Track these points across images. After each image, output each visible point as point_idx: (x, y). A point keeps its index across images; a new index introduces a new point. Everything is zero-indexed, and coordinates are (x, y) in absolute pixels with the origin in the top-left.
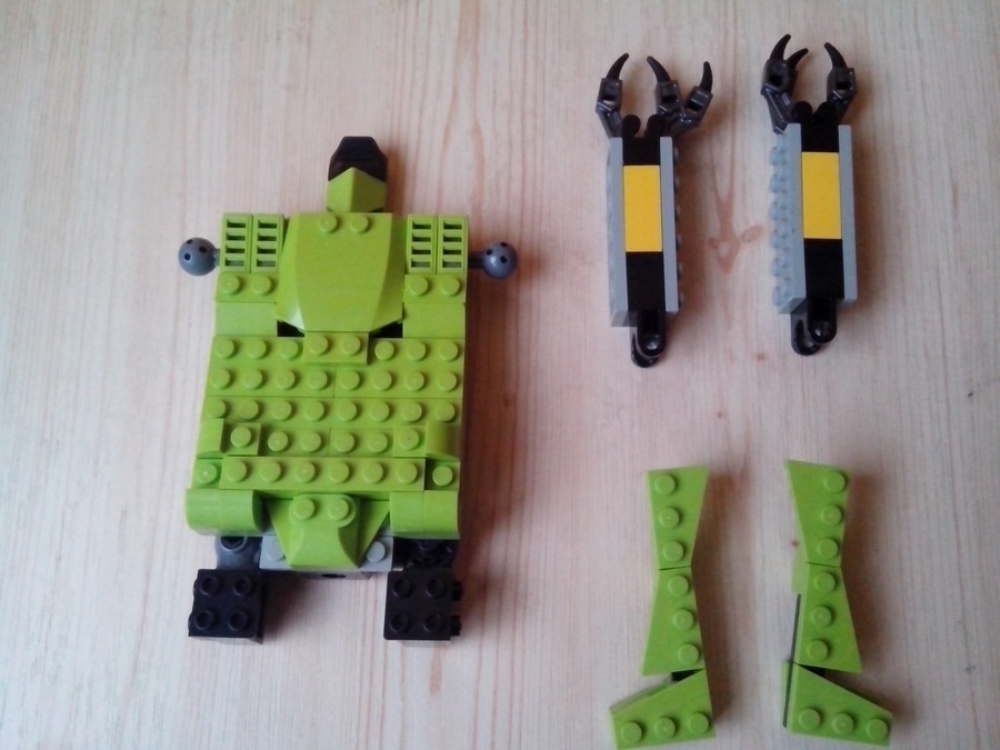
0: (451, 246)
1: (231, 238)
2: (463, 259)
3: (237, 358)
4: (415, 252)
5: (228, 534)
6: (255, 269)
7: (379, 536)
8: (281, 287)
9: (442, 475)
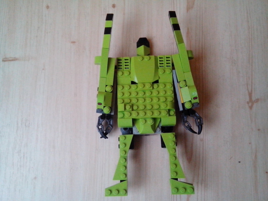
0: (168, 62)
1: (119, 63)
2: (171, 65)
3: (123, 90)
4: (160, 64)
5: (124, 128)
6: (125, 69)
7: (158, 126)
8: (131, 73)
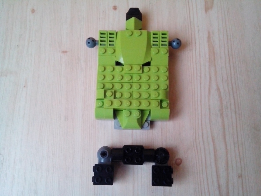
0: (164, 40)
1: (101, 37)
2: (167, 43)
3: (105, 72)
4: (154, 41)
6: (109, 46)
7: (146, 121)
8: (116, 52)
9: (165, 104)
